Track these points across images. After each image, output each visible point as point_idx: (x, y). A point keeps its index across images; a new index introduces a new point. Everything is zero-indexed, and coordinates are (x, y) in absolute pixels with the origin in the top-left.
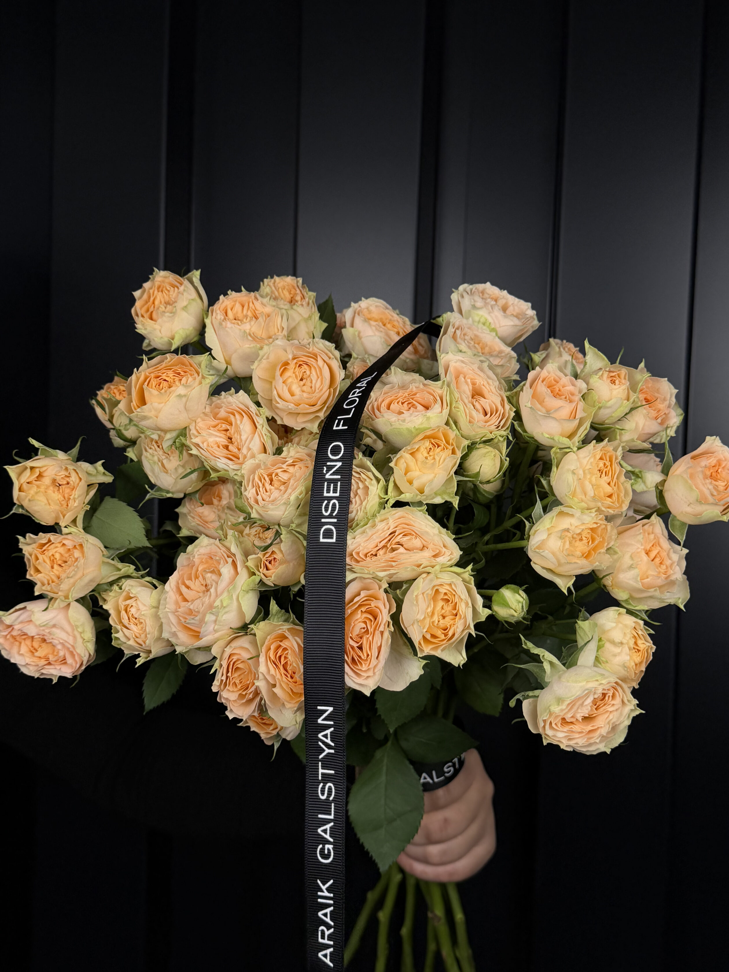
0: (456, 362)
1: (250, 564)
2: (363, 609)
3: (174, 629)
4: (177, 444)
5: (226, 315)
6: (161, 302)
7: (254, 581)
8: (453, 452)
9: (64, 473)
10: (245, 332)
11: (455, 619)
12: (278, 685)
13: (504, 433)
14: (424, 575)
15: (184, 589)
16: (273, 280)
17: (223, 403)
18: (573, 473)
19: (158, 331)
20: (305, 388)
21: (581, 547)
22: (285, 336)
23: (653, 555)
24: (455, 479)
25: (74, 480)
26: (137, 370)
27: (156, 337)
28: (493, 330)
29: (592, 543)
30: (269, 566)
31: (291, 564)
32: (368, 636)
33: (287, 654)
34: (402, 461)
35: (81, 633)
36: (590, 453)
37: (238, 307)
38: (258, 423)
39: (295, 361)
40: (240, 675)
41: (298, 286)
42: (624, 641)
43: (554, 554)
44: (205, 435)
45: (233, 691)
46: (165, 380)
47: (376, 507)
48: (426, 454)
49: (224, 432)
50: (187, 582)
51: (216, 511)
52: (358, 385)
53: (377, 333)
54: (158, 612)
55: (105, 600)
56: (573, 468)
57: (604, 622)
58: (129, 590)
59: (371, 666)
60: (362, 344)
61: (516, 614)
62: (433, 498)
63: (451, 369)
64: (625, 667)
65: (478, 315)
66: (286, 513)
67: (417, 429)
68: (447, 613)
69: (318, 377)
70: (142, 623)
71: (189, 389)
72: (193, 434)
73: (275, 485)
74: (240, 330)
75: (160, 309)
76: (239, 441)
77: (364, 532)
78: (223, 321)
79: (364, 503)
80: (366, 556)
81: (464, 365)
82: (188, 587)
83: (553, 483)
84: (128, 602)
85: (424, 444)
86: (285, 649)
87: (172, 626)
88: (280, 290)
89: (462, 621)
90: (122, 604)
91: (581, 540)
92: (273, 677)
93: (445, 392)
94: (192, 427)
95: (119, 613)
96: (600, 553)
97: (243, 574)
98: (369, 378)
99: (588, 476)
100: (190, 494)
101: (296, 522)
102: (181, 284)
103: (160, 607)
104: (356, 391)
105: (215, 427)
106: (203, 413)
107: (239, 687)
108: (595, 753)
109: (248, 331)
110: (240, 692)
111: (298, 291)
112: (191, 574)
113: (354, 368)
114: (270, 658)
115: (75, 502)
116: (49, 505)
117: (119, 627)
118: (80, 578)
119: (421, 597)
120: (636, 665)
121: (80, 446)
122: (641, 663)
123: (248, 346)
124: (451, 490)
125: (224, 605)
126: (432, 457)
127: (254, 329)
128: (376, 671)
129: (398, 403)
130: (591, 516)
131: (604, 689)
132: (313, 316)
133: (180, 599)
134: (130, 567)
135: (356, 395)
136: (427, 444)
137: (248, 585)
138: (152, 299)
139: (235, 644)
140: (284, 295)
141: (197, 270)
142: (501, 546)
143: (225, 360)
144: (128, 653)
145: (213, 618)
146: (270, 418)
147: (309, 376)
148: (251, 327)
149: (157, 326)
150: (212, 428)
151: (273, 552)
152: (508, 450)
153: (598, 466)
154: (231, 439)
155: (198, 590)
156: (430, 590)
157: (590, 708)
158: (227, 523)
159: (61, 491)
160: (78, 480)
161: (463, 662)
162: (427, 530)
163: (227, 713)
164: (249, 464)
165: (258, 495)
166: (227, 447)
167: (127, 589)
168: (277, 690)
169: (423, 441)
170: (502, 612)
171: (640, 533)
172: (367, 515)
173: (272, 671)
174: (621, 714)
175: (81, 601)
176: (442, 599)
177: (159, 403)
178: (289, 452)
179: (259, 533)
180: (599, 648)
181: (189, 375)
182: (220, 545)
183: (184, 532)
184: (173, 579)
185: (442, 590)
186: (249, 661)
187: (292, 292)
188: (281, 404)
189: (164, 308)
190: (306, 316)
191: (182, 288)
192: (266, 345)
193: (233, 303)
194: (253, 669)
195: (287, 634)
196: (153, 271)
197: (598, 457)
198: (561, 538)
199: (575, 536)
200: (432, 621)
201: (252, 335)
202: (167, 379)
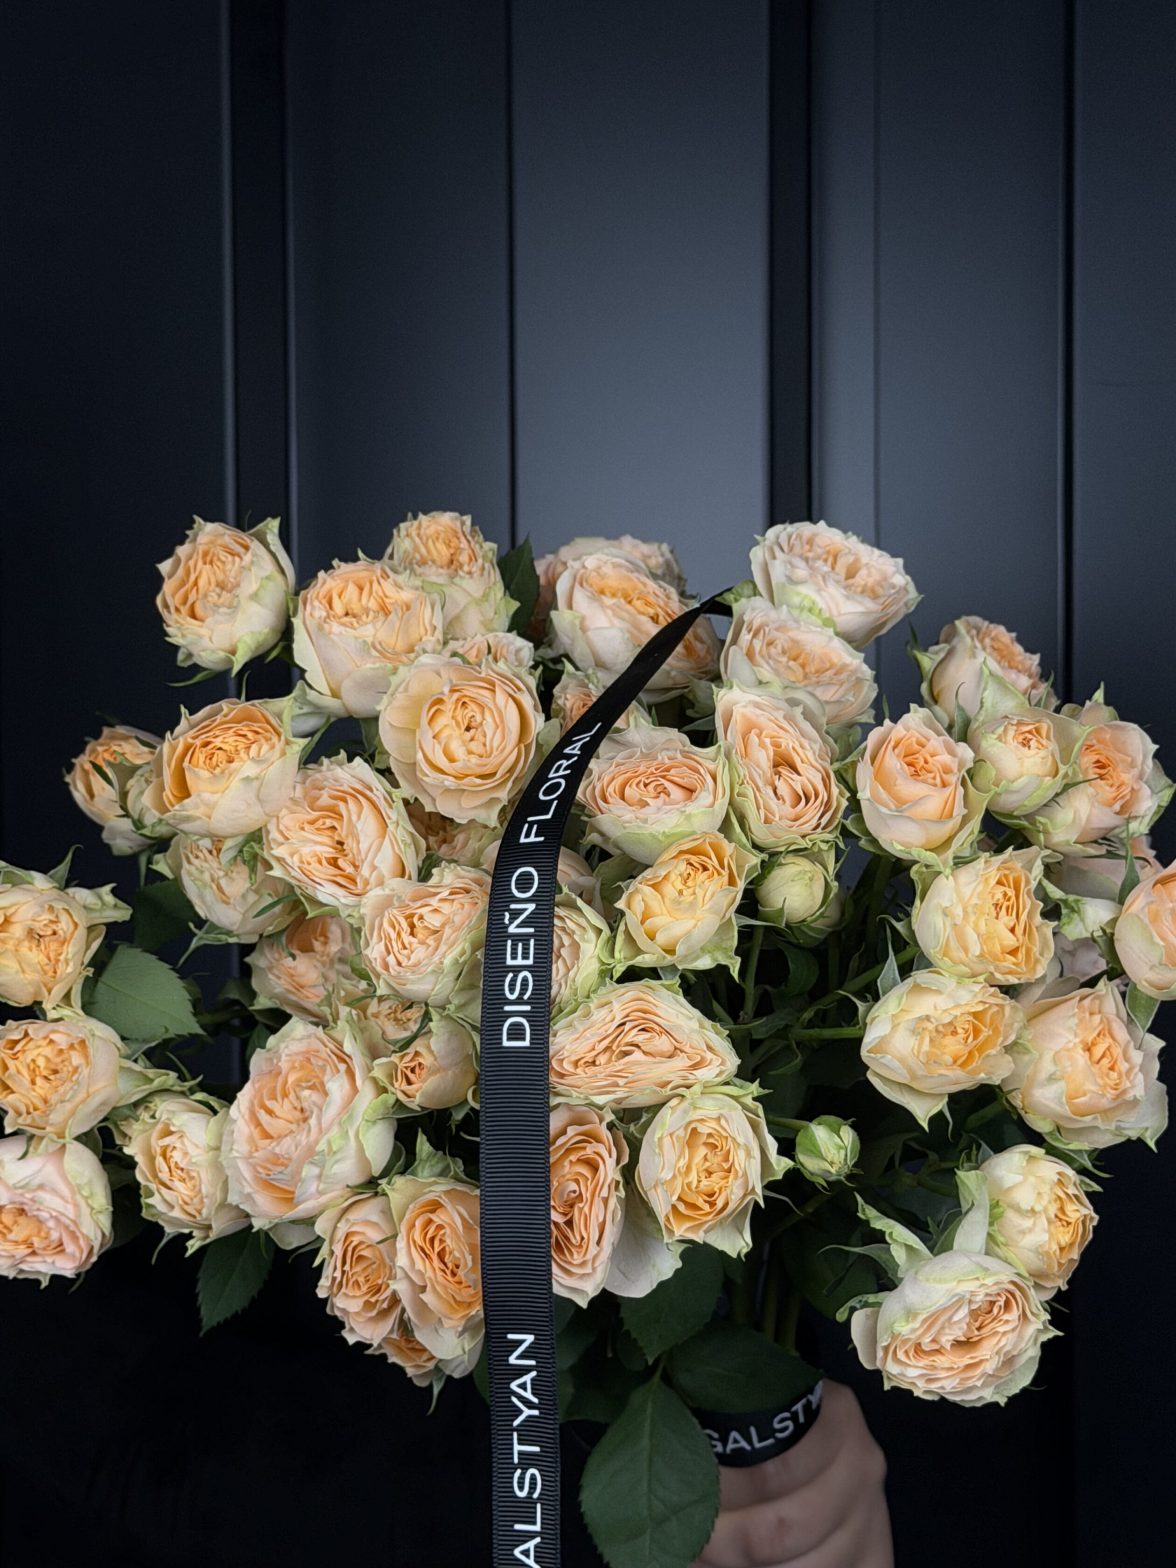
0: (745, 707)
1: (378, 1073)
2: (573, 1157)
3: (248, 1190)
4: (245, 855)
5: (331, 607)
6: (210, 583)
7: (385, 1102)
8: (732, 882)
9: (47, 917)
10: (365, 642)
11: (727, 1177)
12: (429, 1288)
13: (829, 837)
14: (674, 1102)
15: (263, 1116)
16: (416, 523)
17: (326, 779)
18: (946, 913)
19: (207, 640)
20: (473, 746)
21: (953, 1046)
22: (438, 641)
23: (1098, 1051)
24: (737, 922)
25: (65, 928)
26: (172, 733)
27: (204, 651)
28: (828, 622)
29: (975, 1038)
30: (412, 1076)
31: (450, 1073)
32: (581, 1205)
33: (444, 1235)
34: (638, 898)
35: (86, 1198)
36: (977, 876)
37: (352, 591)
38: (390, 818)
39: (456, 695)
40: (365, 1269)
41: (463, 533)
42: (1038, 1208)
43: (902, 1060)
44: (294, 841)
45: (354, 1297)
46: (220, 749)
47: (595, 977)
48: (679, 886)
49: (329, 833)
50: (269, 1104)
51: (319, 965)
52: (567, 751)
53: (616, 622)
54: (218, 1156)
55: (125, 1135)
56: (945, 904)
57: (1004, 1172)
58: (168, 1119)
59: (589, 1256)
60: (588, 642)
61: (833, 1171)
62: (697, 958)
63: (737, 717)
64: (1039, 1253)
65: (798, 594)
66: (438, 987)
67: (668, 837)
68: (715, 1167)
69: (497, 727)
70: (192, 1178)
71: (264, 766)
72: (275, 840)
73: (420, 936)
74: (356, 638)
75: (210, 599)
76: (355, 851)
77: (570, 1025)
78: (325, 622)
79: (572, 974)
80: (576, 1064)
81: (759, 712)
82: (270, 1112)
83: (915, 927)
84: (167, 1141)
85: (676, 867)
86: (440, 1227)
87: (245, 1183)
88: (430, 542)
89: (740, 1181)
90: (157, 1145)
91: (954, 1033)
92: (421, 1274)
93: (721, 768)
94: (272, 827)
95: (152, 1159)
96: (988, 1056)
97: (367, 1092)
98: (586, 737)
99: (973, 918)
100: (269, 937)
101: (456, 1001)
102: (247, 548)
103: (223, 1148)
104: (560, 766)
105: (312, 823)
106: (291, 799)
107: (364, 1289)
108: (979, 1405)
109: (369, 640)
110: (366, 1298)
111: (464, 544)
112: (275, 1087)
113: (566, 699)
114: (414, 1242)
115: (67, 964)
116: (24, 972)
117: (153, 1186)
118: (83, 1101)
119: (667, 1141)
120: (1062, 1249)
121: (73, 860)
122: (1071, 1245)
123: (370, 666)
124: (729, 943)
125: (335, 1149)
126: (691, 890)
127: (382, 635)
128: (596, 1264)
129: (638, 784)
130: (972, 991)
131: (987, 1295)
132: (492, 594)
133: (256, 1133)
134: (168, 1075)
135: (561, 773)
136: (683, 867)
137: (374, 1111)
138: (192, 578)
139: (352, 1216)
140: (439, 553)
141: (274, 517)
142: (829, 1033)
143: (331, 690)
144: (170, 1231)
145: (316, 1171)
146: (412, 801)
147: (481, 724)
148: (377, 630)
149: (203, 631)
150: (307, 827)
151: (417, 1054)
152: (839, 865)
153: (993, 897)
154: (341, 843)
155: (290, 1118)
156: (682, 1130)
157: (965, 1327)
158: (339, 993)
159: (42, 947)
160: (72, 927)
161: (745, 1251)
162: (679, 1022)
163: (345, 1334)
164: (375, 894)
165: (389, 953)
166: (334, 862)
167: (163, 1118)
168: (427, 1297)
169: (675, 861)
170: (810, 1164)
171: (1073, 1016)
172: (576, 995)
173: (419, 1265)
174: (1020, 1336)
175: (84, 1139)
176: (706, 1144)
177: (213, 793)
178: (442, 876)
179: (395, 1012)
180: (994, 1219)
181: (263, 741)
182: (325, 1039)
183: (262, 1002)
184: (244, 1096)
185: (704, 1129)
186: (380, 1246)
187: (452, 545)
188: (431, 777)
189: (216, 597)
190: (478, 594)
191: (247, 558)
192: (404, 664)
193: (342, 585)
194: (387, 1260)
195: (444, 1200)
196: (194, 522)
197: (993, 882)
198: (914, 1032)
199: (941, 1028)
200: (686, 1181)
201: (379, 647)
202: (224, 746)
